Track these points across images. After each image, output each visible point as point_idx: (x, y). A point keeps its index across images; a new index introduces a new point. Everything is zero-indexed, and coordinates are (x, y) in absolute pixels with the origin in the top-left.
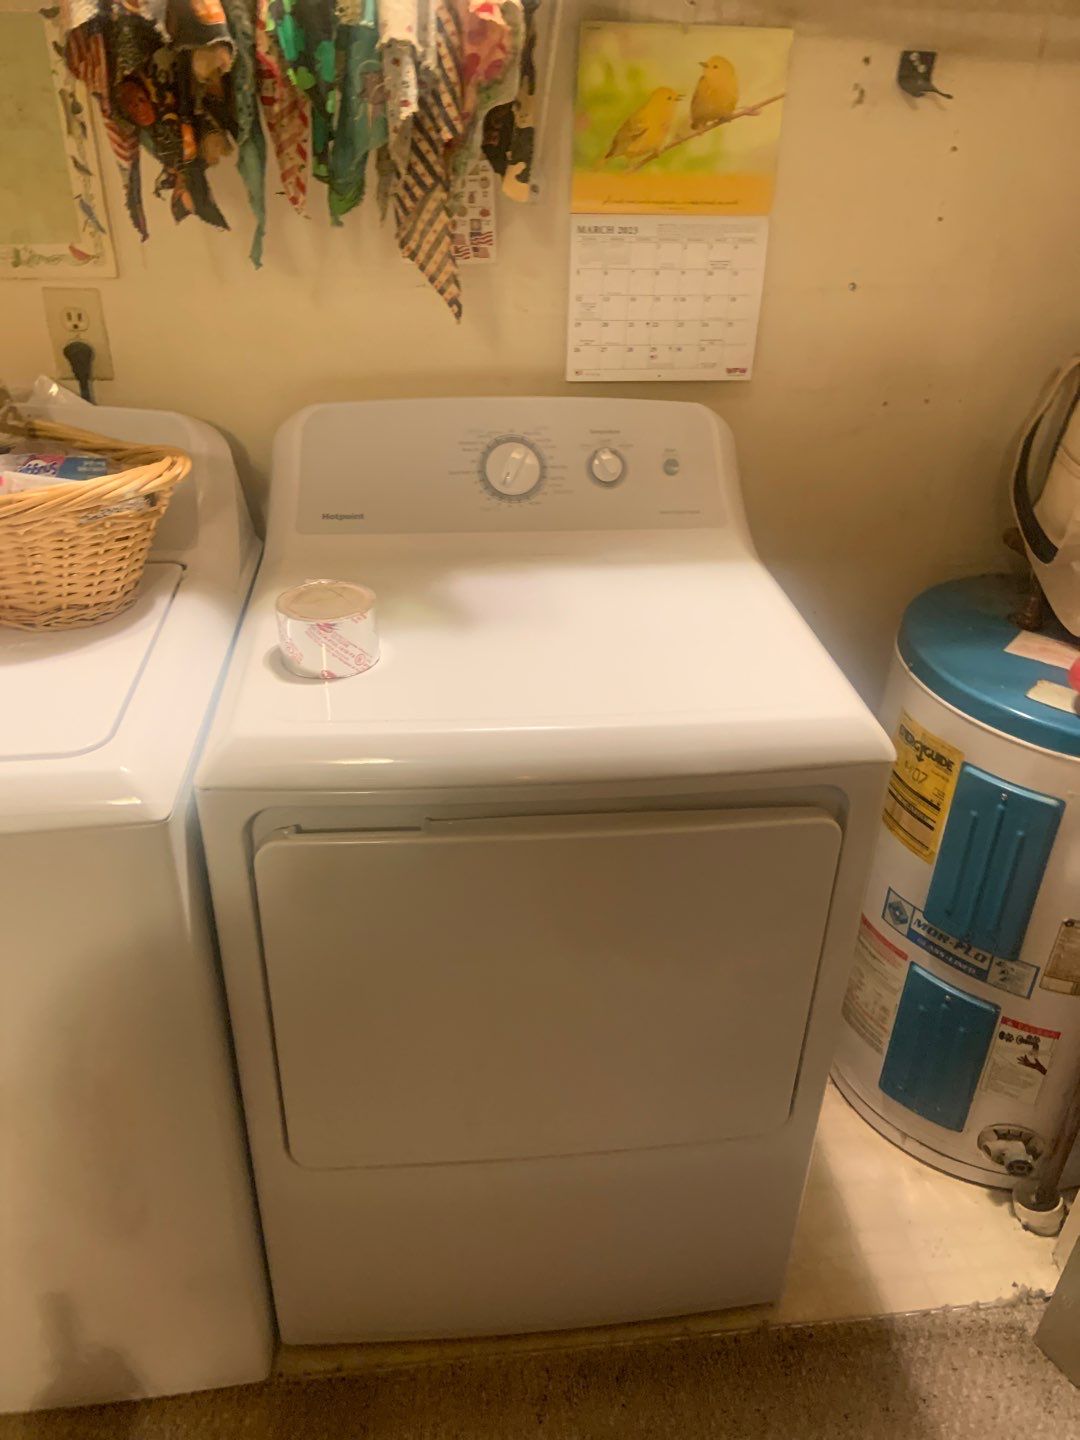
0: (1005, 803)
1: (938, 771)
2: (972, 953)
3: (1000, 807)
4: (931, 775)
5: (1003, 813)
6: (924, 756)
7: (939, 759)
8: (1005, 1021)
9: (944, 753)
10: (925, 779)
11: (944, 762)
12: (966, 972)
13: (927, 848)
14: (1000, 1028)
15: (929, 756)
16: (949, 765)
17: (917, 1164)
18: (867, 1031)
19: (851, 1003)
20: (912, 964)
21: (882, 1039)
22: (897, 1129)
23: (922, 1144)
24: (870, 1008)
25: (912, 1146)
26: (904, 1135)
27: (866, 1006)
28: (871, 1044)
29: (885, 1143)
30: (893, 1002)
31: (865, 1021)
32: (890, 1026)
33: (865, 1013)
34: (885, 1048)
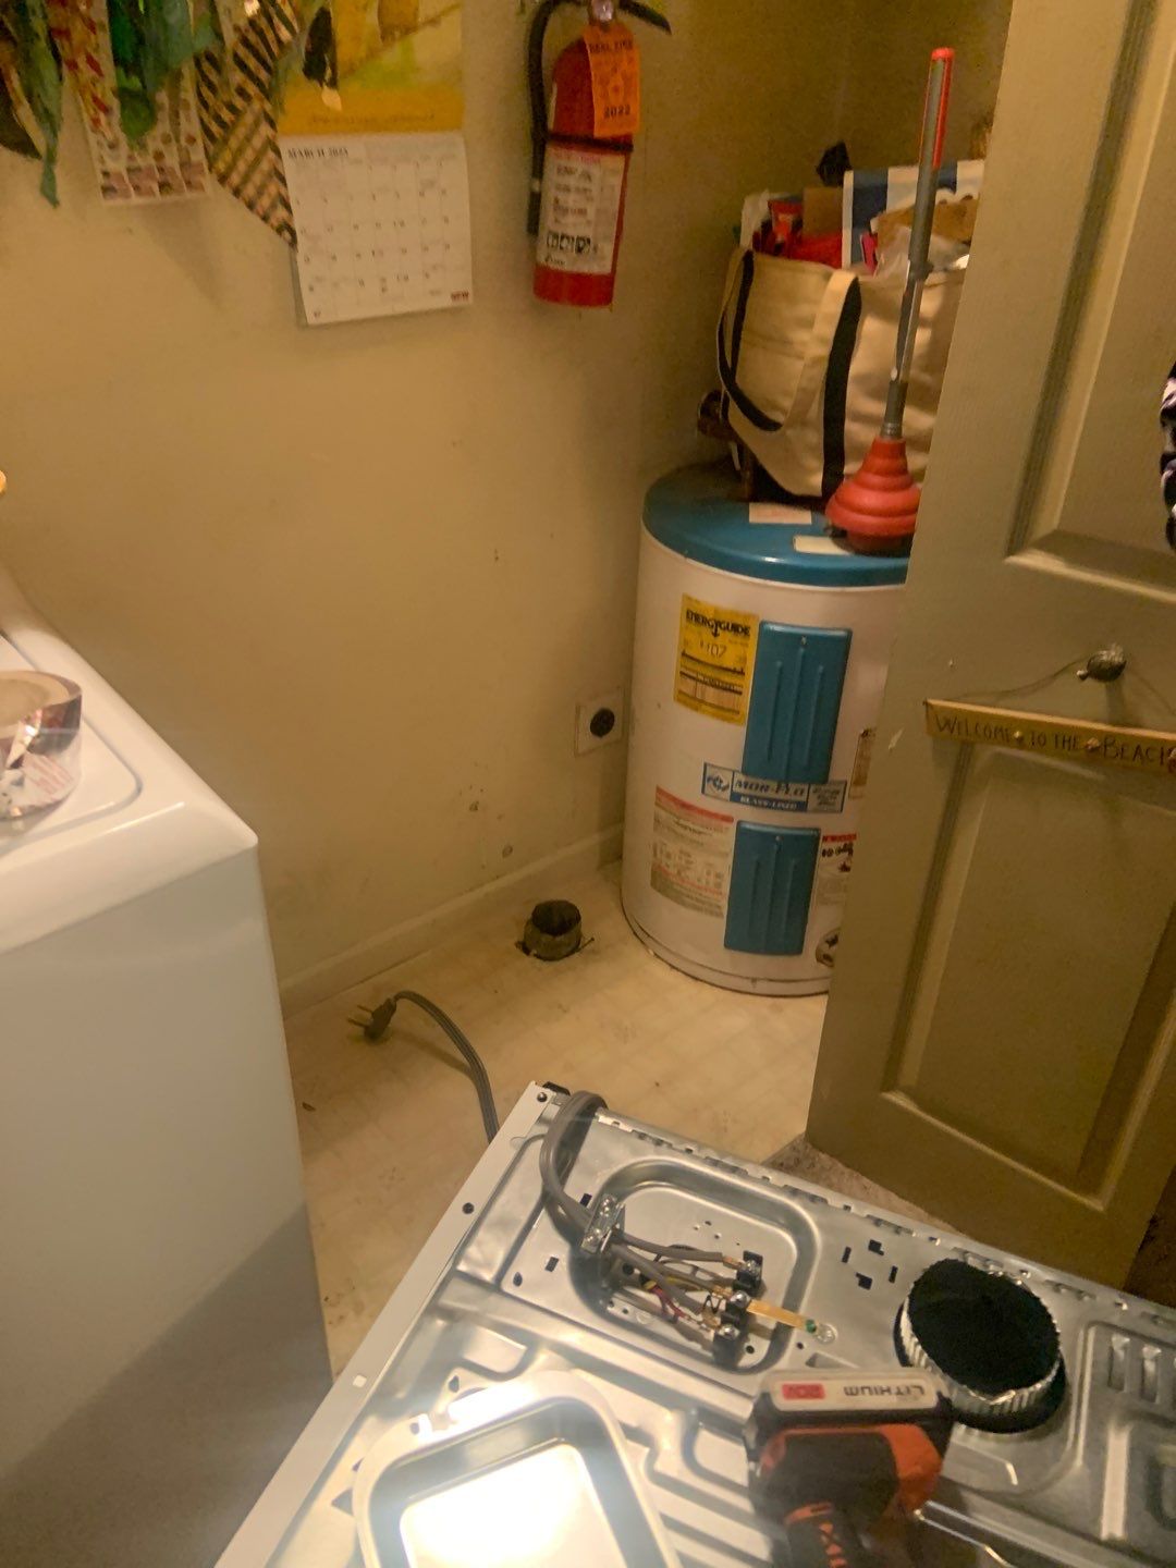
0: (805, 646)
1: (736, 639)
2: (792, 791)
3: (802, 650)
4: (730, 646)
5: (805, 656)
6: (719, 631)
7: (735, 628)
8: (825, 839)
9: (739, 621)
10: (725, 651)
12: (789, 810)
13: (738, 713)
14: (823, 846)
15: (725, 629)
16: (746, 630)
17: (769, 999)
18: (703, 903)
19: (681, 886)
20: (739, 823)
21: (720, 904)
22: (747, 978)
23: (771, 980)
24: (704, 881)
25: (762, 987)
26: (754, 980)
27: (699, 880)
28: (711, 913)
29: (738, 995)
30: (725, 866)
31: (701, 895)
32: (726, 888)
33: (699, 888)
34: (725, 911)
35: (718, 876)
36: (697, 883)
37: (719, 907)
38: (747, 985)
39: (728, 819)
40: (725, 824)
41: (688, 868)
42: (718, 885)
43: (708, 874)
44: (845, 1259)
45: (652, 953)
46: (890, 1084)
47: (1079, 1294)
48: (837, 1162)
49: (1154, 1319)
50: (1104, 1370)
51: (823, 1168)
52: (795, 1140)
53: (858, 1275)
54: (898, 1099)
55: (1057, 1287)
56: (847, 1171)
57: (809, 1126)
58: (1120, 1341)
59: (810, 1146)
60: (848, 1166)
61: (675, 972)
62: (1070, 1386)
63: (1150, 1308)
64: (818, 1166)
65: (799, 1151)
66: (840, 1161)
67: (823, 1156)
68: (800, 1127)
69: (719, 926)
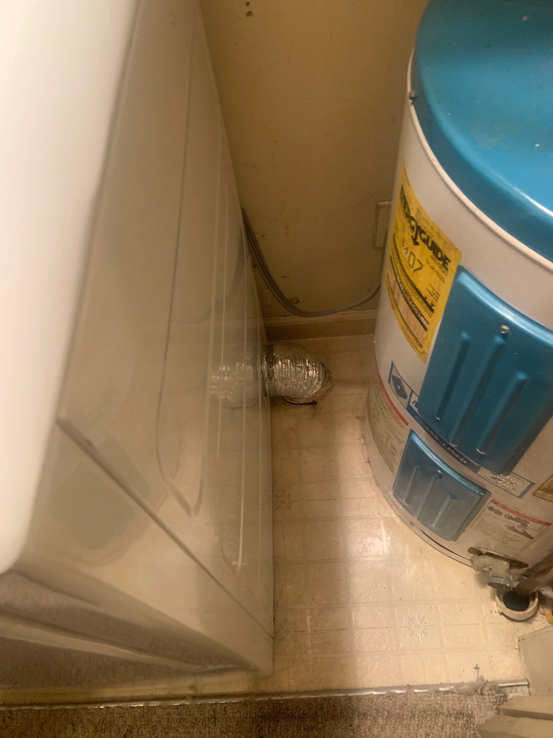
0: (505, 336)
1: (433, 263)
3: (499, 340)
4: (426, 267)
5: (500, 348)
6: (419, 240)
7: (435, 248)
8: (494, 500)
9: (440, 245)
10: (420, 269)
11: (439, 256)
13: (421, 346)
14: (491, 505)
15: (425, 241)
16: (445, 260)
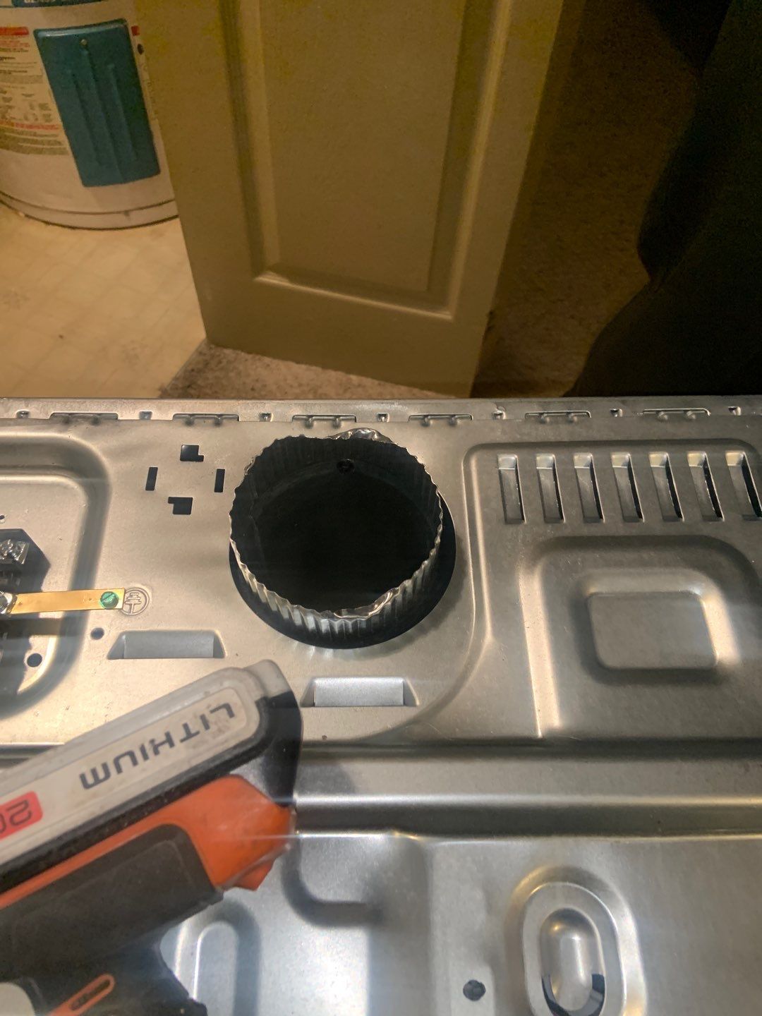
8: (135, 31)
14: (135, 40)
17: (148, 228)
18: (42, 143)
19: (13, 131)
20: (36, 32)
21: (59, 139)
22: (119, 212)
23: (141, 209)
24: (31, 118)
25: (137, 218)
26: (127, 213)
27: (26, 119)
28: (53, 152)
29: (116, 232)
30: (43, 92)
31: (35, 135)
32: (57, 119)
33: (31, 127)
34: (67, 145)
35: (43, 107)
36: (26, 122)
37: (59, 143)
38: (121, 220)
39: (21, 32)
40: (23, 40)
41: (10, 107)
42: (47, 118)
43: (32, 107)
44: (150, 486)
45: (21, 214)
46: (259, 268)
47: (451, 421)
48: (239, 352)
49: (539, 419)
50: (497, 504)
51: (229, 362)
52: (200, 346)
53: (171, 500)
54: (270, 279)
55: (423, 421)
56: (249, 357)
57: (207, 332)
58: (508, 461)
59: (213, 346)
60: (249, 353)
61: (50, 227)
62: (461, 541)
63: (531, 407)
64: (224, 361)
65: (205, 355)
66: (242, 351)
67: (227, 351)
68: (200, 334)
69: (68, 164)
